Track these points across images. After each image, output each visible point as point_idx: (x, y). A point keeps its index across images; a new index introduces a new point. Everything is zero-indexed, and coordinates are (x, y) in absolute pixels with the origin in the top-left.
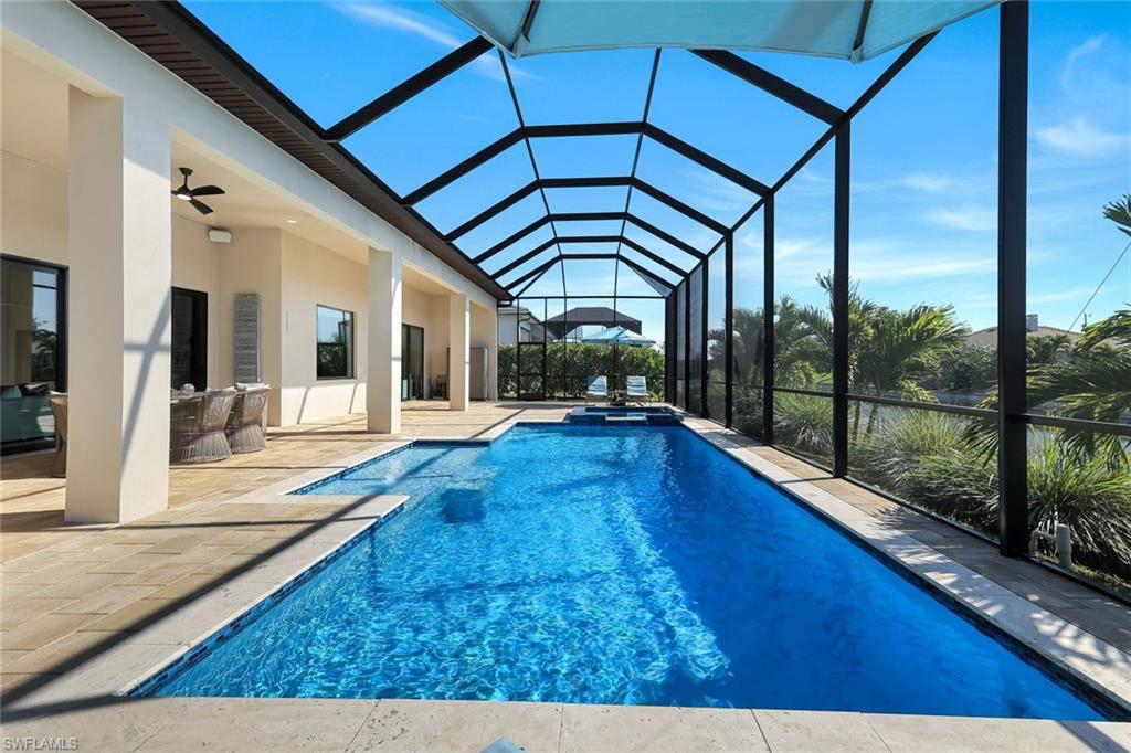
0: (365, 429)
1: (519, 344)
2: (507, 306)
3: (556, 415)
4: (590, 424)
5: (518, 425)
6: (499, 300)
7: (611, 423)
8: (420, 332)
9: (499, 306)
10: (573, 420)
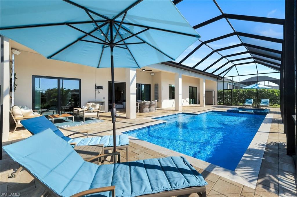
0: (174, 109)
1: (224, 90)
2: (220, 80)
3: (225, 110)
4: (233, 113)
5: (212, 111)
6: (217, 79)
7: (241, 113)
8: (196, 88)
9: (218, 80)
10: (229, 111)
